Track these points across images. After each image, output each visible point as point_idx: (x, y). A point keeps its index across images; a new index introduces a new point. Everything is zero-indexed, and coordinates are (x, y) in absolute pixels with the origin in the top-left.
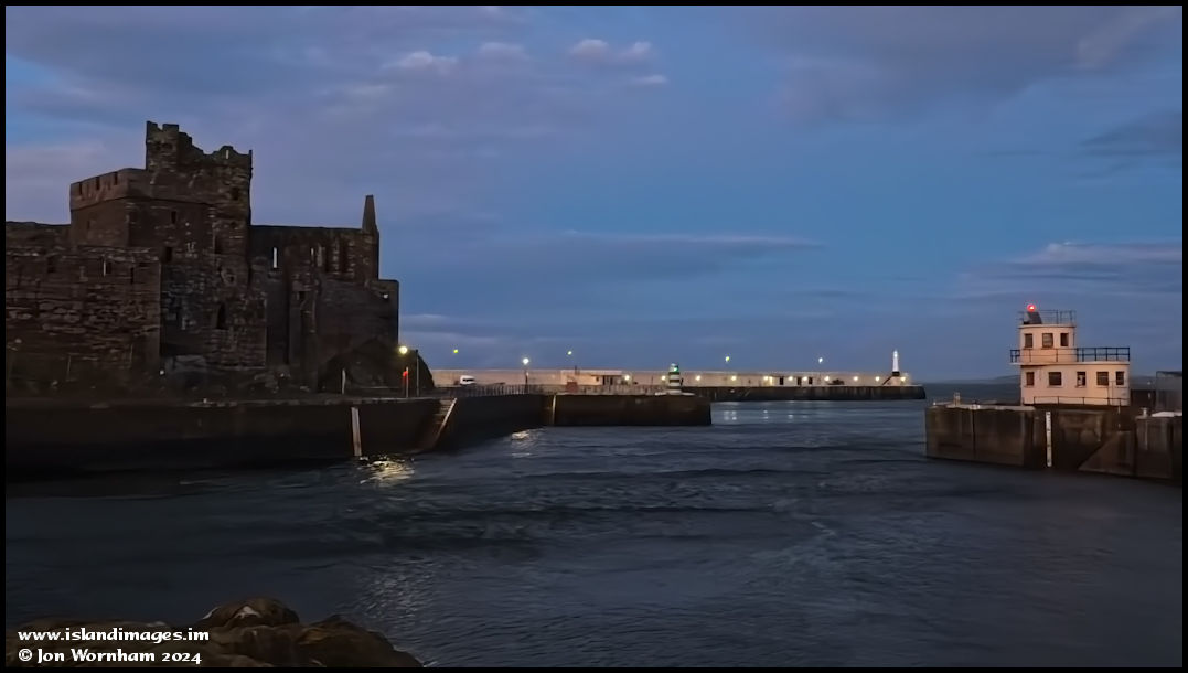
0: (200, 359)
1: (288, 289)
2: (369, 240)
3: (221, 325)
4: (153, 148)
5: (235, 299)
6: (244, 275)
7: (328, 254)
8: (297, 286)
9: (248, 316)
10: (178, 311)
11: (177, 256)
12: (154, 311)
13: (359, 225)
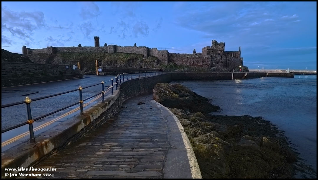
0: (215, 68)
1: (227, 59)
2: (239, 52)
3: (218, 64)
4: (213, 43)
5: (219, 61)
6: (221, 58)
7: (234, 55)
8: (228, 59)
9: (221, 63)
10: (213, 62)
11: (213, 56)
12: (210, 62)
13: (238, 51)
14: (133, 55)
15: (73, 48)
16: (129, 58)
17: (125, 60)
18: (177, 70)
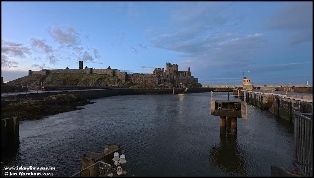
0: (162, 85)
9: (168, 81)
11: (160, 76)
14: (102, 76)
15: (62, 70)
16: (99, 78)
17: (96, 79)
18: (131, 87)
